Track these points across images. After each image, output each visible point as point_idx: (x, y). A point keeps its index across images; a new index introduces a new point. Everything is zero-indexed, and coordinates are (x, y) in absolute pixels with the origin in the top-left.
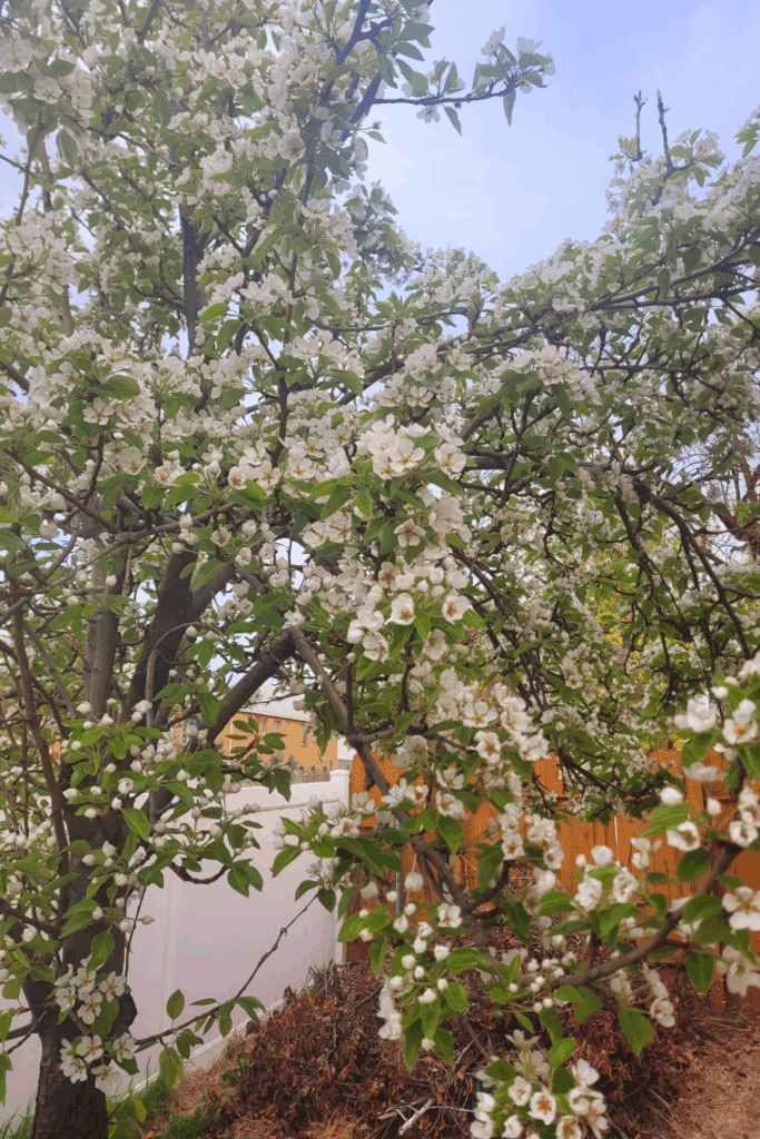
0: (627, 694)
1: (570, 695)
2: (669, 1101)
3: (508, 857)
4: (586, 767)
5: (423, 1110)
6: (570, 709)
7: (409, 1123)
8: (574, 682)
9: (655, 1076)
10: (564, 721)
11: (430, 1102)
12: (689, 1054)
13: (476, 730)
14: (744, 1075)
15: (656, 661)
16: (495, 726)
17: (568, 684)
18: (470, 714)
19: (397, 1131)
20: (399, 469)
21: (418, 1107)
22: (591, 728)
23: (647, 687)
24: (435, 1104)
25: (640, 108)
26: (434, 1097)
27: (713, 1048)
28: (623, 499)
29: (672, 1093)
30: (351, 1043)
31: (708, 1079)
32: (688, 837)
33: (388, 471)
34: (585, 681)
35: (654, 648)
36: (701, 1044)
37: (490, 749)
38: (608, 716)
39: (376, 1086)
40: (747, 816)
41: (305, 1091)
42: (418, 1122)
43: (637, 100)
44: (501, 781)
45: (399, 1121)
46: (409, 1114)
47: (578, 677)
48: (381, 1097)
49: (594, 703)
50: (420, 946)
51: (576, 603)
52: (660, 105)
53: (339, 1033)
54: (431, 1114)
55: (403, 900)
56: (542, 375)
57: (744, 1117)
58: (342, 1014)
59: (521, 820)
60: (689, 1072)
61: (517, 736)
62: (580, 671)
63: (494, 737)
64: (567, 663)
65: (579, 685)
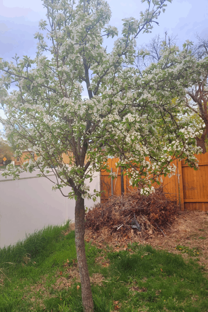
0: (162, 145)
1: (152, 146)
2: (171, 225)
3: (144, 166)
4: (154, 158)
5: (121, 226)
6: (152, 148)
7: (119, 228)
8: (152, 143)
9: (168, 220)
10: (151, 150)
11: (123, 225)
12: (175, 217)
13: (140, 151)
14: (186, 220)
15: (167, 138)
16: (143, 150)
17: (151, 144)
18: (139, 149)
19: (117, 229)
20: (132, 121)
21: (121, 225)
22: (155, 150)
23: (166, 143)
24: (124, 225)
25: (166, 34)
26: (123, 224)
27: (180, 216)
28: (161, 111)
29: (171, 223)
30: (106, 215)
31: (179, 221)
32: (164, 161)
33: (131, 121)
34: (154, 143)
35: (167, 136)
36: (178, 216)
37: (142, 153)
38: (158, 148)
39: (111, 223)
40: (169, 158)
41: (98, 224)
42: (120, 228)
43: (166, 33)
44: (142, 158)
45: (117, 228)
46: (119, 227)
47: (153, 142)
48: (113, 224)
49: (156, 146)
50: (134, 175)
51: (153, 128)
52: (169, 39)
53: (103, 214)
54: (123, 227)
55: (132, 171)
56: (148, 99)
57: (185, 227)
58: (104, 210)
59: (145, 162)
60: (175, 220)
61: (145, 151)
62: (153, 141)
63: (142, 152)
64: (151, 140)
65: (153, 144)
